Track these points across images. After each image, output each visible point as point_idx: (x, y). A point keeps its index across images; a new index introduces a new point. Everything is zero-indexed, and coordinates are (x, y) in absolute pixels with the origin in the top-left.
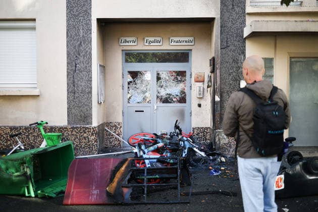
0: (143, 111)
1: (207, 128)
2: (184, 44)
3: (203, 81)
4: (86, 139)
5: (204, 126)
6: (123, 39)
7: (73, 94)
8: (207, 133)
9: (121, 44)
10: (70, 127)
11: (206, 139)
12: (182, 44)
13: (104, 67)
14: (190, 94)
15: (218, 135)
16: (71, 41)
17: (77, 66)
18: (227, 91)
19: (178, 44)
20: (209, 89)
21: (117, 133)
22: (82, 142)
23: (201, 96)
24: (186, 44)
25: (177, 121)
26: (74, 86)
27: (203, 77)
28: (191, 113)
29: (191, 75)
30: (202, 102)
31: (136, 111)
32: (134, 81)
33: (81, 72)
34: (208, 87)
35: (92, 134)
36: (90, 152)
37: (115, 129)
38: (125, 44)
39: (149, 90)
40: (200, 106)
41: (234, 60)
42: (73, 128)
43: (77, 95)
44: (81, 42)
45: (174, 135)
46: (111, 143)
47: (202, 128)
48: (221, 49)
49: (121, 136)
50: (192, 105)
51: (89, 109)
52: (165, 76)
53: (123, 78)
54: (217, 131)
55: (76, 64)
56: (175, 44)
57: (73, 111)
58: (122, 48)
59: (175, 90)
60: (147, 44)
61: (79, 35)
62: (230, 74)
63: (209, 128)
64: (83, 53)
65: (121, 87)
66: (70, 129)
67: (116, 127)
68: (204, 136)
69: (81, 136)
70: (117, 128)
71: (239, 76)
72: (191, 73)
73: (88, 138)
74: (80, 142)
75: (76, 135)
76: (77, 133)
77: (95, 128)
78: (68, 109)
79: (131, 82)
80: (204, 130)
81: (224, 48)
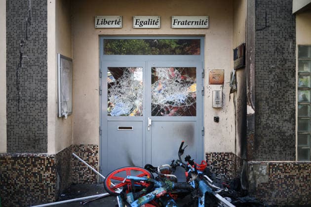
0: (131, 128)
1: (228, 154)
2: (194, 26)
3: (222, 83)
4: (36, 177)
5: (224, 151)
6: (101, 19)
7: (15, 103)
8: (228, 161)
9: (99, 26)
10: (10, 157)
11: (227, 171)
12: (190, 26)
13: (70, 60)
14: (202, 102)
15: (252, 169)
16: (14, 16)
17: (23, 56)
18: (267, 99)
19: (184, 26)
20: (232, 95)
21: (91, 161)
22: (30, 182)
23: (219, 106)
24: (196, 26)
25: (183, 143)
26: (18, 89)
27: (222, 76)
28: (203, 131)
29: (203, 73)
30: (221, 115)
31: (120, 128)
32: (118, 83)
33: (30, 66)
34: (231, 91)
35: (47, 169)
36: (42, 197)
37: (88, 156)
38: (103, 26)
39: (141, 96)
40: (217, 120)
41: (277, 48)
42: (15, 158)
43: (22, 104)
44: (30, 19)
45: (179, 165)
46: (81, 176)
47: (220, 154)
48: (257, 30)
49: (98, 166)
50: (206, 119)
51: (41, 127)
52: (163, 75)
53: (100, 77)
54: (249, 162)
55: (21, 54)
56: (180, 26)
57: (16, 130)
58: (98, 32)
59: (179, 96)
60: (137, 26)
61: (27, 7)
62: (271, 72)
63: (231, 153)
64: (33, 37)
65: (97, 92)
66: (9, 159)
67: (88, 151)
68: (223, 165)
69: (29, 171)
70: (92, 154)
71: (285, 74)
72: (204, 70)
73: (41, 175)
74: (26, 182)
75: (20, 170)
76: (22, 166)
77: (51, 158)
78: (8, 126)
79: (113, 84)
80: (223, 157)
81: (261, 30)
